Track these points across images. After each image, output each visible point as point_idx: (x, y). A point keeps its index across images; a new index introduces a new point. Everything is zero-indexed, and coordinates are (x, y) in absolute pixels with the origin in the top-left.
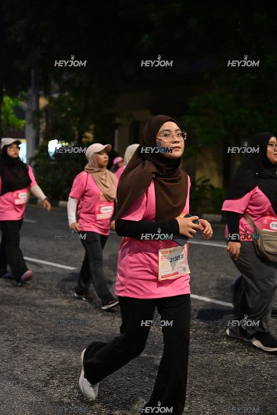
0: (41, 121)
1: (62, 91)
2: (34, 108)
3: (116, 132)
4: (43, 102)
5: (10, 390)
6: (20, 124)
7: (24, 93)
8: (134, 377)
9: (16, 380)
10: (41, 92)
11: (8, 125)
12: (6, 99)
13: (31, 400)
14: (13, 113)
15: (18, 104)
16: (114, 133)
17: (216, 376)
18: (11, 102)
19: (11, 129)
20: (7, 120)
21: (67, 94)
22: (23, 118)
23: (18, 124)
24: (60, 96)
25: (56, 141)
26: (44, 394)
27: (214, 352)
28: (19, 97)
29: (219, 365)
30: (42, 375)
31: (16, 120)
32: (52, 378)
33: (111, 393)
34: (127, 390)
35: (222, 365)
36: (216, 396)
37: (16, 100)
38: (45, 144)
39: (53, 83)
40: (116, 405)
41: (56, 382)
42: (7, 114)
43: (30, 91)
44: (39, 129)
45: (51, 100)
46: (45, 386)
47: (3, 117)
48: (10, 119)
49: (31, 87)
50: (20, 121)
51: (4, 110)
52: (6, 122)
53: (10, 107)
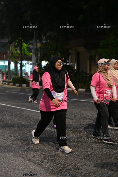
0: (38, 53)
1: (47, 40)
2: (35, 48)
3: (70, 56)
4: (39, 45)
5: (28, 164)
6: (30, 55)
7: (31, 42)
8: (78, 159)
9: (30, 160)
10: (38, 41)
11: (25, 55)
12: (24, 44)
13: (36, 168)
14: (26, 50)
16: (69, 57)
17: (112, 159)
18: (26, 45)
19: (26, 57)
20: (24, 53)
21: (49, 41)
22: (31, 52)
23: (29, 54)
24: (46, 42)
25: (45, 61)
26: (41, 166)
27: (112, 149)
29: (114, 154)
30: (41, 158)
31: (28, 53)
32: (45, 159)
33: (69, 166)
34: (76, 164)
35: (115, 154)
36: (112, 167)
37: (28, 44)
38: (40, 63)
39: (43, 37)
40: (71, 171)
41: (46, 161)
42: (24, 50)
43: (34, 40)
44: (37, 56)
45: (42, 44)
46: (42, 163)
47: (22, 52)
48: (26, 52)
49: (34, 39)
50: (30, 53)
51: (23, 49)
52: (24, 54)
53: (25, 47)
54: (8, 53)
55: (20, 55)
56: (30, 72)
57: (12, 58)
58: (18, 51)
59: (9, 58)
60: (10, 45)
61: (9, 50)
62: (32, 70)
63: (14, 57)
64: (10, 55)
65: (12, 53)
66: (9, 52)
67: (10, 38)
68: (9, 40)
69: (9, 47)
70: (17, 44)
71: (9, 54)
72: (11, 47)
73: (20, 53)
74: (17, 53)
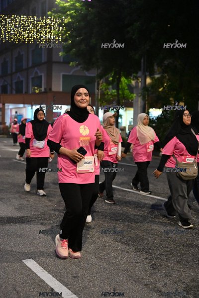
1: (164, 72)
2: (143, 85)
6: (132, 97)
7: (135, 75)
10: (147, 74)
11: (124, 98)
12: (123, 79)
14: (127, 89)
15: (131, 82)
18: (126, 81)
20: (123, 94)
23: (130, 97)
24: (161, 76)
28: (132, 78)
31: (130, 94)
37: (129, 79)
42: (123, 89)
43: (140, 74)
45: (152, 78)
47: (120, 92)
48: (125, 93)
49: (140, 70)
50: (132, 95)
51: (122, 87)
52: (122, 96)
53: (125, 85)
54: (96, 93)
55: (116, 98)
56: (129, 126)
57: (102, 102)
58: (114, 91)
59: (96, 103)
60: (101, 79)
61: (98, 89)
62: (132, 124)
63: (105, 101)
64: (99, 97)
65: (103, 95)
66: (98, 93)
67: (101, 68)
68: (99, 71)
69: (98, 84)
70: (111, 79)
71: (98, 95)
72: (102, 83)
73: (116, 93)
74: (111, 94)
